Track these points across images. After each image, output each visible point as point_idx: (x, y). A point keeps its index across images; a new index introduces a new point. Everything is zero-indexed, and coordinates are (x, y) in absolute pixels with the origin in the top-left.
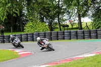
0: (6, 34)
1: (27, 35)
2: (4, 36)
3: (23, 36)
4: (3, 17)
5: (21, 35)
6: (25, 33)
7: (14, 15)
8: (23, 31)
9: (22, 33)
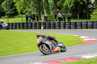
0: (72, 21)
1: (93, 22)
2: (70, 23)
3: (89, 23)
4: (70, 4)
5: (87, 22)
6: (91, 21)
7: (81, 3)
8: (89, 19)
9: (88, 21)
